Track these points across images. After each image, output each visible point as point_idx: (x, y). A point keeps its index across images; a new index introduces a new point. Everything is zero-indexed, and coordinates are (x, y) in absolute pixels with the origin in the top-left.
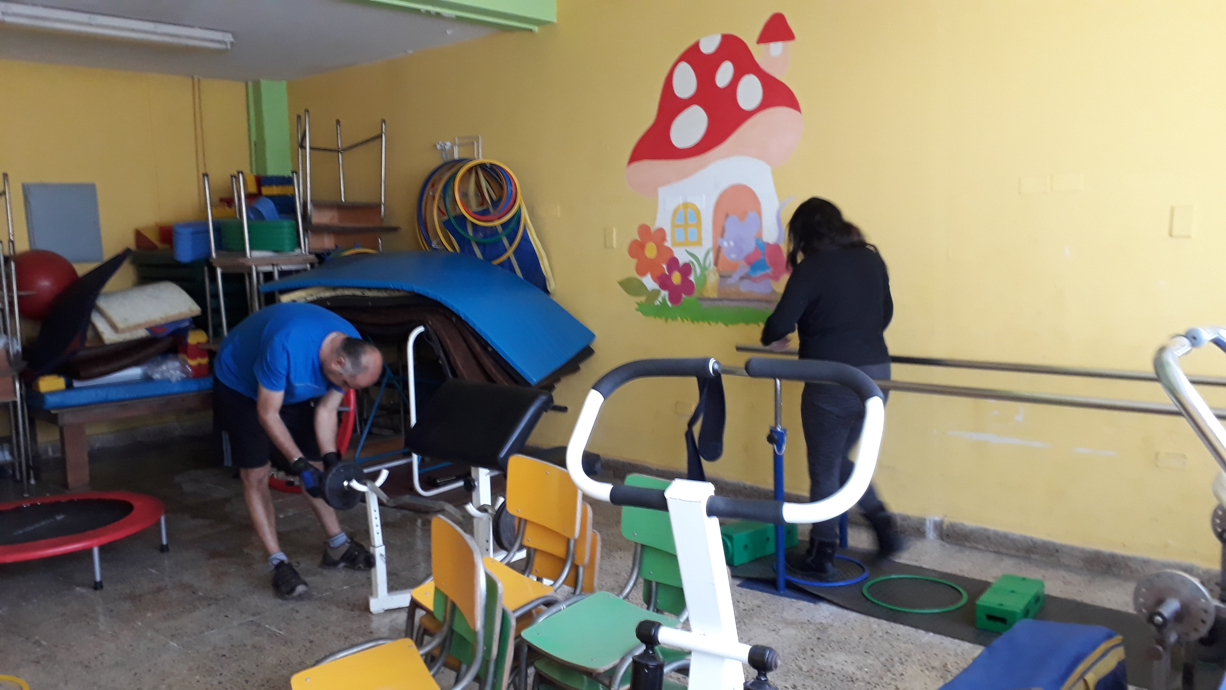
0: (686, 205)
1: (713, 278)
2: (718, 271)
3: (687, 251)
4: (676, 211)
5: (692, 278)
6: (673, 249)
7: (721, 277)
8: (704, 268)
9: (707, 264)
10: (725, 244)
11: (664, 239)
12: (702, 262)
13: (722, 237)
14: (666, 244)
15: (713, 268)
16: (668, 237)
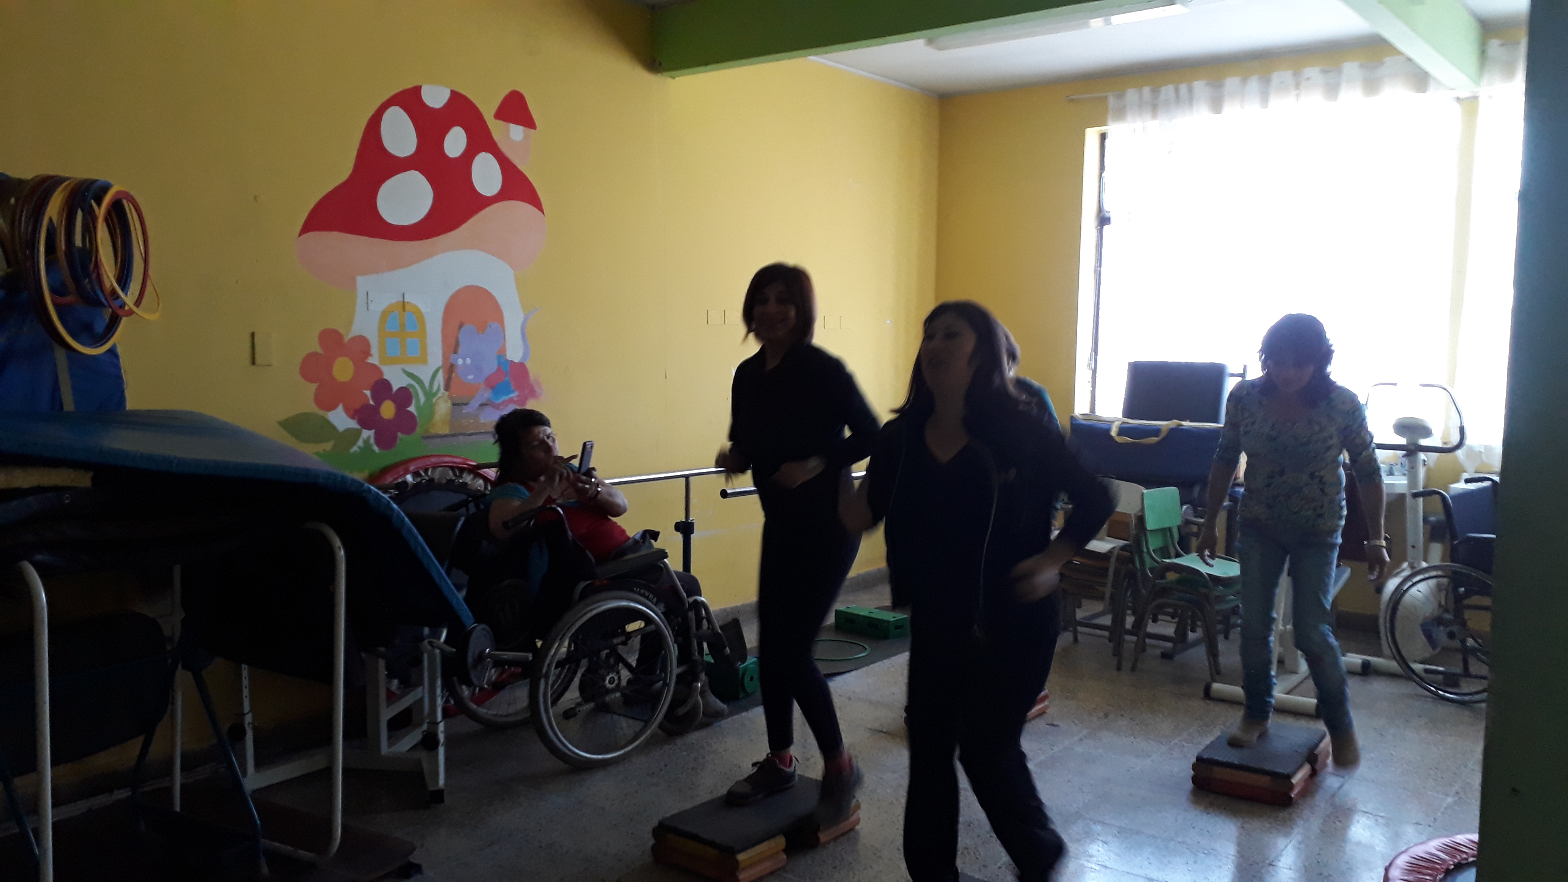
0: (403, 305)
1: (443, 408)
2: (450, 397)
3: (404, 371)
4: (385, 315)
5: (412, 409)
6: (383, 368)
7: (454, 404)
8: (429, 395)
9: (435, 389)
10: (460, 362)
11: (368, 354)
12: (427, 385)
13: (455, 352)
14: (370, 360)
15: (443, 393)
16: (374, 350)
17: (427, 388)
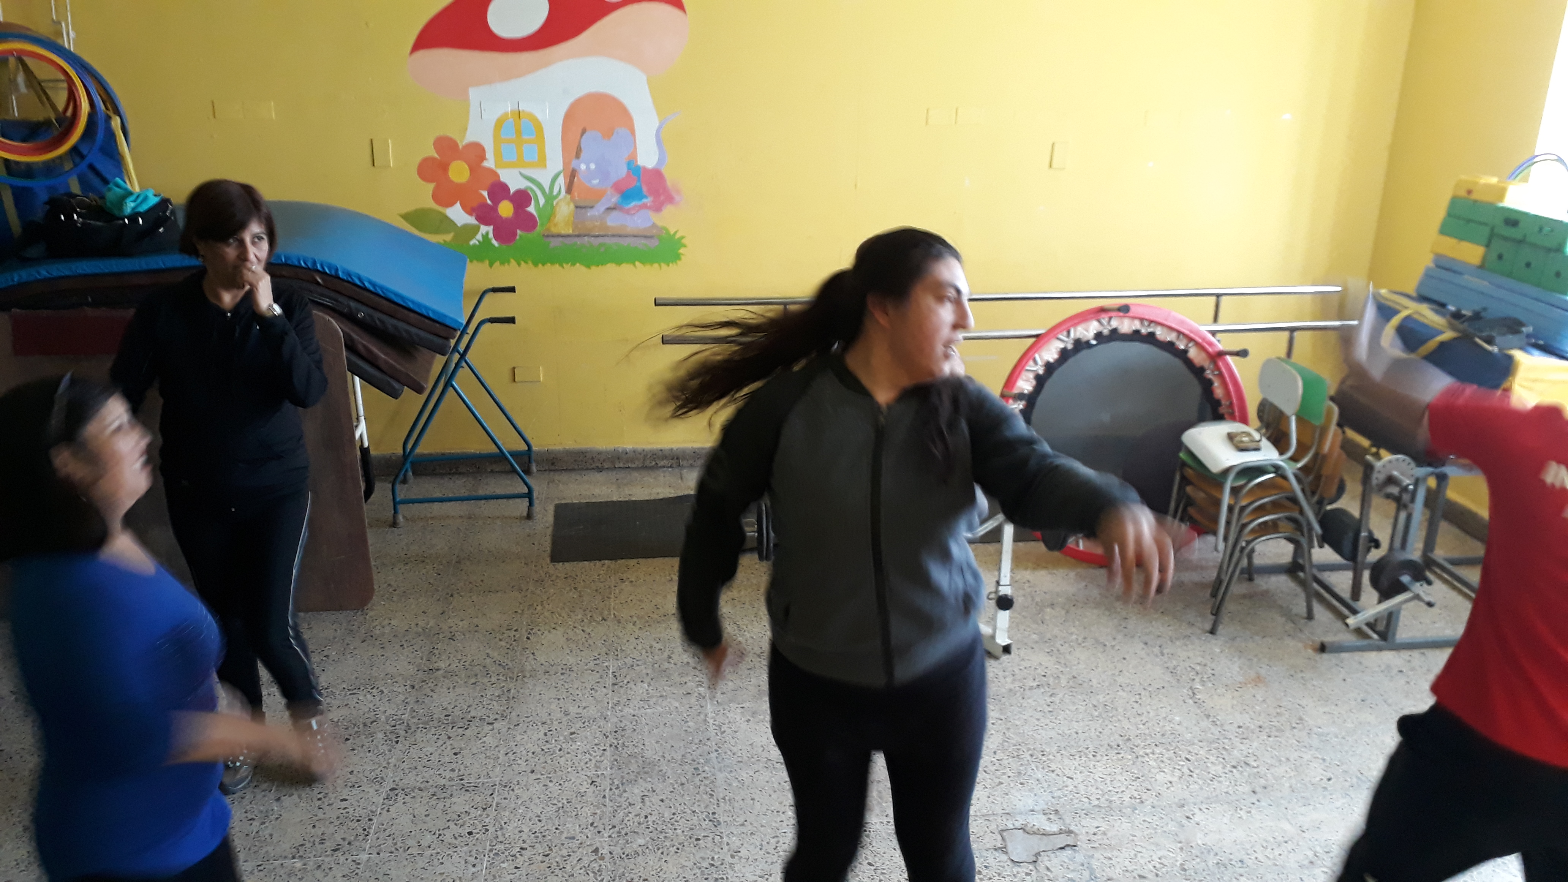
0: (518, 114)
1: (564, 210)
2: (572, 199)
3: (521, 174)
4: (500, 123)
5: (531, 209)
6: (499, 171)
7: (577, 207)
8: (550, 197)
9: (555, 192)
10: (583, 167)
11: (482, 157)
12: (547, 190)
13: (578, 156)
14: (486, 164)
15: (565, 197)
16: (490, 155)
17: (547, 192)
